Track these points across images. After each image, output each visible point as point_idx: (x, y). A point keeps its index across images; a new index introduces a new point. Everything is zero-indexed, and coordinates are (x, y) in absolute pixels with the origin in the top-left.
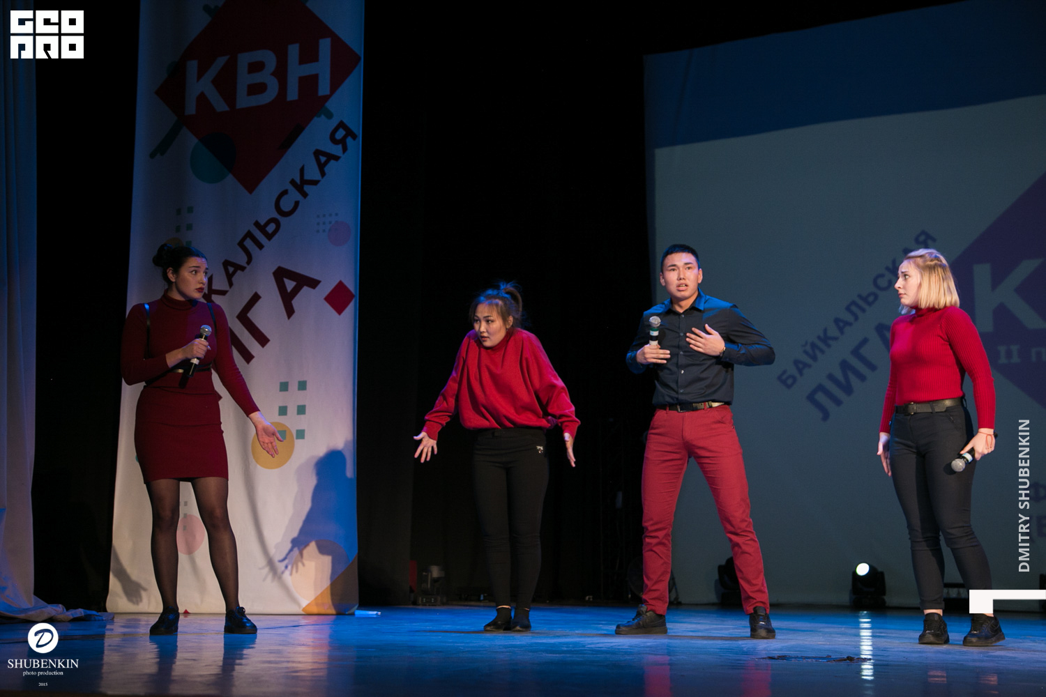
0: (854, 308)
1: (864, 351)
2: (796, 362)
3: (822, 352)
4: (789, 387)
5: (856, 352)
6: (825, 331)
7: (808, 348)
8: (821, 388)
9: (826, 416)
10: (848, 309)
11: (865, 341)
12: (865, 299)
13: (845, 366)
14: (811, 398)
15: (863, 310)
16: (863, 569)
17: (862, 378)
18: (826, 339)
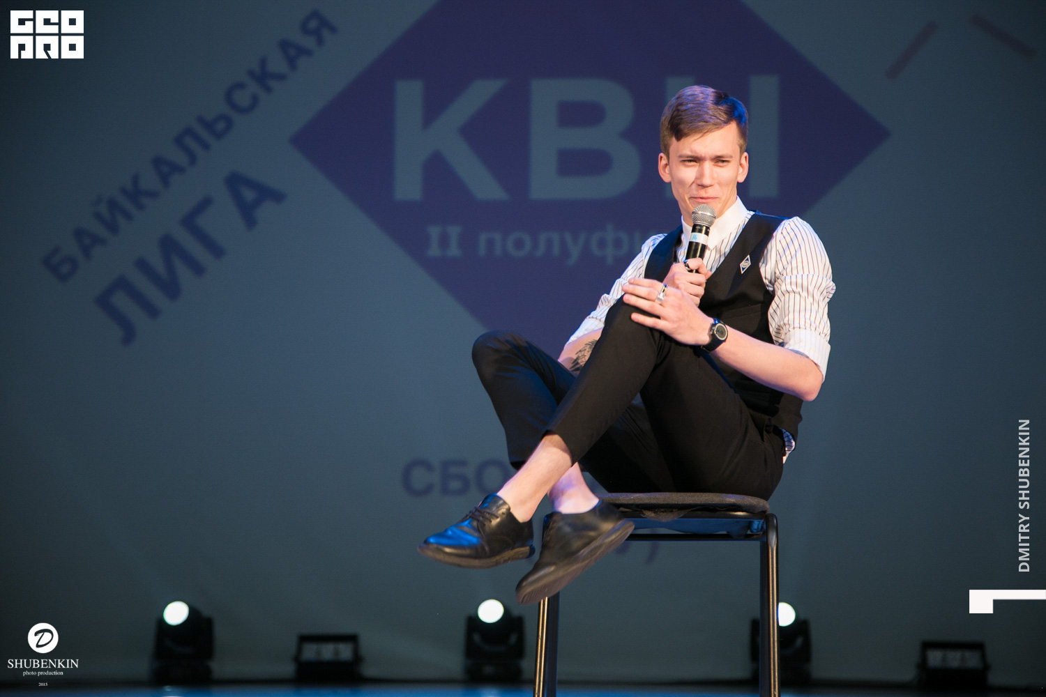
0: (189, 141)
1: (202, 221)
2: (79, 234)
3: (128, 217)
4: (63, 278)
5: (189, 221)
6: (136, 179)
7: (103, 209)
8: (121, 284)
9: (129, 334)
10: (179, 141)
11: (205, 203)
12: (209, 126)
13: (168, 245)
14: (104, 301)
15: (206, 146)
16: (176, 613)
17: (198, 269)
18: (136, 194)
